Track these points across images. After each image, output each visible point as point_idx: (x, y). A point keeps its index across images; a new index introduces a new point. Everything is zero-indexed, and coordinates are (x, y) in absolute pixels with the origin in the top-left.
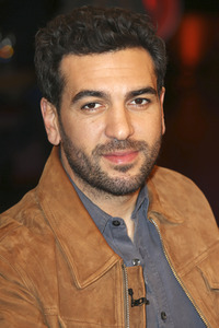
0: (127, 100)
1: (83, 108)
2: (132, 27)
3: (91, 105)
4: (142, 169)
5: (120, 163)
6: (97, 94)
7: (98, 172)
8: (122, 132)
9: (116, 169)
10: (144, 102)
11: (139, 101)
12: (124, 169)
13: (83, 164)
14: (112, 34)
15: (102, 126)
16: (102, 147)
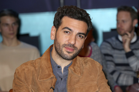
0: (77, 34)
1: (64, 32)
2: (86, 16)
3: (67, 32)
4: (73, 55)
5: (68, 51)
6: (70, 30)
7: (61, 51)
8: (72, 42)
9: (67, 52)
10: (81, 37)
11: (80, 36)
12: (69, 53)
13: (58, 47)
14: (80, 15)
15: (68, 39)
16: (66, 45)
